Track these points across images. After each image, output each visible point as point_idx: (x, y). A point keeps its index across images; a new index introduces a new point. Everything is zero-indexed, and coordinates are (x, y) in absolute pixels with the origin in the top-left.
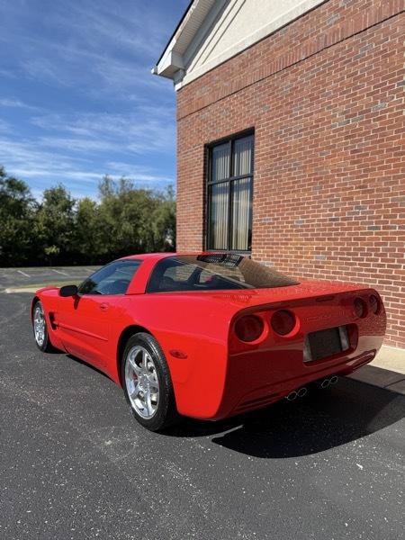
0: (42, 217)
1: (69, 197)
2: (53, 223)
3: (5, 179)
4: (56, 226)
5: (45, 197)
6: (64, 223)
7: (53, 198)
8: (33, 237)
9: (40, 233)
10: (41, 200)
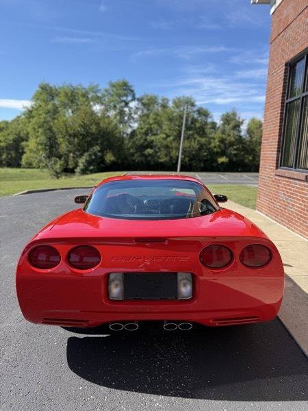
0: (218, 135)
1: (239, 118)
2: (225, 140)
3: (195, 109)
4: (227, 142)
5: (222, 120)
6: (233, 139)
7: (227, 120)
8: (210, 150)
9: (215, 147)
10: (219, 122)
